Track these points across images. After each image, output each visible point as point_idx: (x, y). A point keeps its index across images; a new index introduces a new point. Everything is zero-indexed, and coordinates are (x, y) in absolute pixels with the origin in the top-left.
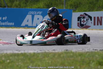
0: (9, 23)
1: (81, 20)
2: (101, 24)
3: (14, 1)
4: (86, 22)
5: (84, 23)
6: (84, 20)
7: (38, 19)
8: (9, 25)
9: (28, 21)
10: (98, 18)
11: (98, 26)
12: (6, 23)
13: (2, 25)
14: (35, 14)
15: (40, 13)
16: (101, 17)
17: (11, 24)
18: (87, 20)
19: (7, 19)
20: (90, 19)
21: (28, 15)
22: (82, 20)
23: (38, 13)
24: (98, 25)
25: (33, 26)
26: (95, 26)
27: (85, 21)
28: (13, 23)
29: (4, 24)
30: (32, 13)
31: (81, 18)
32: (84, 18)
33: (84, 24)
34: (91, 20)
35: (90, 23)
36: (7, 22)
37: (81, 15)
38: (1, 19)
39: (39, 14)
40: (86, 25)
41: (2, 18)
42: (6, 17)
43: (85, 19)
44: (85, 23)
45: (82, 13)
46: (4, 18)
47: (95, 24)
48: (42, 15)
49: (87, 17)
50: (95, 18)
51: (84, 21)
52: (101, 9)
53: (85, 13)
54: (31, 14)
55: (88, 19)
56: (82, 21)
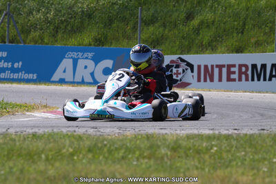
0: (27, 75)
1: (172, 70)
2: (212, 80)
3: (30, 31)
4: (182, 75)
5: (177, 77)
6: (177, 71)
7: (86, 67)
8: (26, 78)
9: (64, 71)
10: (206, 67)
11: (205, 83)
12: (20, 74)
13: (12, 77)
14: (79, 58)
15: (90, 55)
16: (212, 66)
17: (31, 76)
18: (184, 71)
19: (22, 66)
20: (189, 70)
21: (64, 60)
22: (175, 70)
23: (85, 55)
24: (205, 80)
25: (75, 80)
26: (199, 83)
27: (180, 74)
28: (35, 75)
29: (16, 76)
30: (74, 55)
31: (173, 66)
32: (178, 66)
33: (178, 79)
34: (192, 71)
35: (190, 77)
36: (23, 72)
37: (172, 61)
38: (10, 66)
39: (87, 58)
40: (183, 81)
41: (13, 65)
42: (20, 63)
43: (180, 70)
44: (180, 77)
45: (175, 57)
46: (16, 65)
47: (199, 80)
48: (93, 59)
49: (183, 64)
50: (199, 67)
51: (177, 74)
52: (205, 50)
53: (180, 58)
54: (72, 58)
55: (187, 69)
56: (175, 74)
